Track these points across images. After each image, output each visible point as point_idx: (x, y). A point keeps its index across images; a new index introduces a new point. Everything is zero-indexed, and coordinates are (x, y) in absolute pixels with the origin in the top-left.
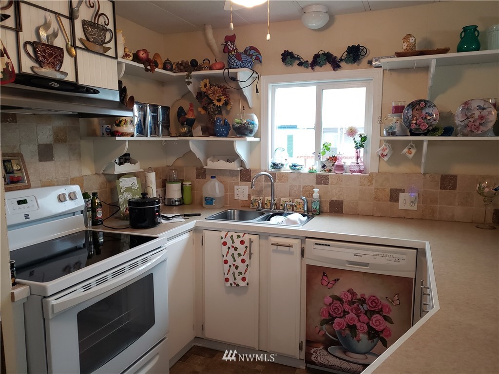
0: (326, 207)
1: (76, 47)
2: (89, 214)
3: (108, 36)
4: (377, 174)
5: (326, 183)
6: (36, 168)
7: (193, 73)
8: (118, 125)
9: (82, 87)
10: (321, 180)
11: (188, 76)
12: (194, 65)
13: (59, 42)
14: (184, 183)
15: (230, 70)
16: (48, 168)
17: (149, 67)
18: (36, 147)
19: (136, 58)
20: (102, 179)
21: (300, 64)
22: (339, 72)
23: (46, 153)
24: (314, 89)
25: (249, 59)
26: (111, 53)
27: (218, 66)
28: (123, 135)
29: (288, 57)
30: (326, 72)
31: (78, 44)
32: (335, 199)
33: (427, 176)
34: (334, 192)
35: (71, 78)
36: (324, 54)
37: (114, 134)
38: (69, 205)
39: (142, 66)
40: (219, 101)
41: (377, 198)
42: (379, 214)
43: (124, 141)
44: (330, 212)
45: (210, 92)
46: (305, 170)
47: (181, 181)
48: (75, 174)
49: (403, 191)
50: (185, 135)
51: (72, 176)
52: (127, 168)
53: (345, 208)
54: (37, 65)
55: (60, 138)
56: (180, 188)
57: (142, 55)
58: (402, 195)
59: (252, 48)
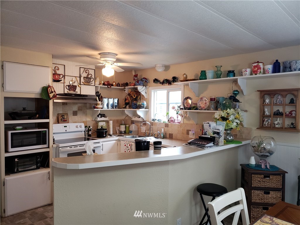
0: (168, 136)
1: (81, 85)
2: (87, 132)
3: (92, 79)
4: (183, 124)
5: (168, 127)
6: (71, 118)
7: (126, 87)
8: (97, 105)
9: (82, 95)
10: (167, 125)
11: (124, 88)
12: (127, 84)
13: (76, 84)
14: (126, 125)
15: (135, 86)
16: (75, 117)
17: (109, 87)
18: (72, 112)
19: (104, 84)
20: (94, 122)
21: (160, 83)
22: (171, 86)
23: (75, 113)
24: (166, 91)
25: (142, 82)
26: (93, 84)
27: (132, 85)
28: (97, 108)
29: (156, 81)
30: (167, 86)
31: (82, 83)
32: (170, 133)
33: (198, 125)
34: (170, 130)
35: (79, 93)
36: (165, 80)
37: (95, 108)
38: (79, 129)
39: (106, 86)
40: (135, 96)
41: (183, 133)
42: (184, 139)
43: (99, 110)
44: (169, 138)
45: (131, 93)
46: (162, 122)
47: (125, 124)
48: (84, 120)
49: (190, 131)
50: (124, 108)
51: (83, 121)
52: (103, 119)
53: (174, 137)
54: (69, 91)
55: (80, 109)
56: (125, 127)
57: (106, 83)
58: (190, 132)
59: (144, 78)
